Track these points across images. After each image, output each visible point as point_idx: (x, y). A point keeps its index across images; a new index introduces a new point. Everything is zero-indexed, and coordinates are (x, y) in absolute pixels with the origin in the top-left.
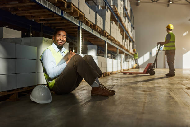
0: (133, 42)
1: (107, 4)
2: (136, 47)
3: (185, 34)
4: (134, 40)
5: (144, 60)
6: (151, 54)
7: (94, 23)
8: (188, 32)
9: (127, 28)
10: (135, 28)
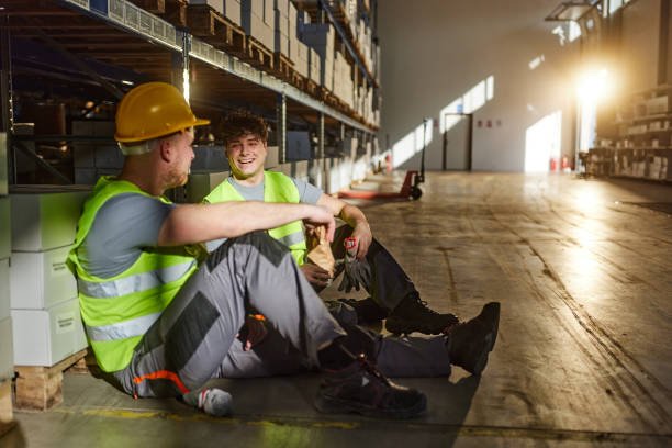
0: (375, 87)
1: (324, 6)
2: (383, 103)
3: (534, 64)
4: (378, 81)
5: (415, 145)
6: (436, 124)
7: (306, 75)
8: (543, 58)
9: (362, 51)
10: (380, 42)
